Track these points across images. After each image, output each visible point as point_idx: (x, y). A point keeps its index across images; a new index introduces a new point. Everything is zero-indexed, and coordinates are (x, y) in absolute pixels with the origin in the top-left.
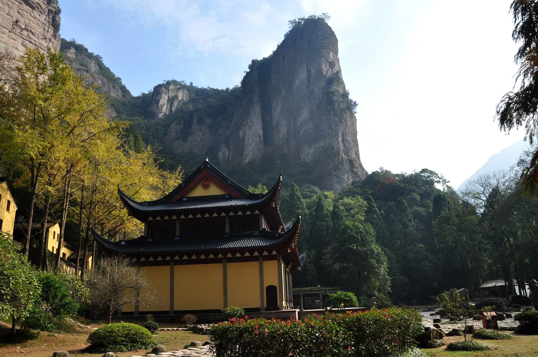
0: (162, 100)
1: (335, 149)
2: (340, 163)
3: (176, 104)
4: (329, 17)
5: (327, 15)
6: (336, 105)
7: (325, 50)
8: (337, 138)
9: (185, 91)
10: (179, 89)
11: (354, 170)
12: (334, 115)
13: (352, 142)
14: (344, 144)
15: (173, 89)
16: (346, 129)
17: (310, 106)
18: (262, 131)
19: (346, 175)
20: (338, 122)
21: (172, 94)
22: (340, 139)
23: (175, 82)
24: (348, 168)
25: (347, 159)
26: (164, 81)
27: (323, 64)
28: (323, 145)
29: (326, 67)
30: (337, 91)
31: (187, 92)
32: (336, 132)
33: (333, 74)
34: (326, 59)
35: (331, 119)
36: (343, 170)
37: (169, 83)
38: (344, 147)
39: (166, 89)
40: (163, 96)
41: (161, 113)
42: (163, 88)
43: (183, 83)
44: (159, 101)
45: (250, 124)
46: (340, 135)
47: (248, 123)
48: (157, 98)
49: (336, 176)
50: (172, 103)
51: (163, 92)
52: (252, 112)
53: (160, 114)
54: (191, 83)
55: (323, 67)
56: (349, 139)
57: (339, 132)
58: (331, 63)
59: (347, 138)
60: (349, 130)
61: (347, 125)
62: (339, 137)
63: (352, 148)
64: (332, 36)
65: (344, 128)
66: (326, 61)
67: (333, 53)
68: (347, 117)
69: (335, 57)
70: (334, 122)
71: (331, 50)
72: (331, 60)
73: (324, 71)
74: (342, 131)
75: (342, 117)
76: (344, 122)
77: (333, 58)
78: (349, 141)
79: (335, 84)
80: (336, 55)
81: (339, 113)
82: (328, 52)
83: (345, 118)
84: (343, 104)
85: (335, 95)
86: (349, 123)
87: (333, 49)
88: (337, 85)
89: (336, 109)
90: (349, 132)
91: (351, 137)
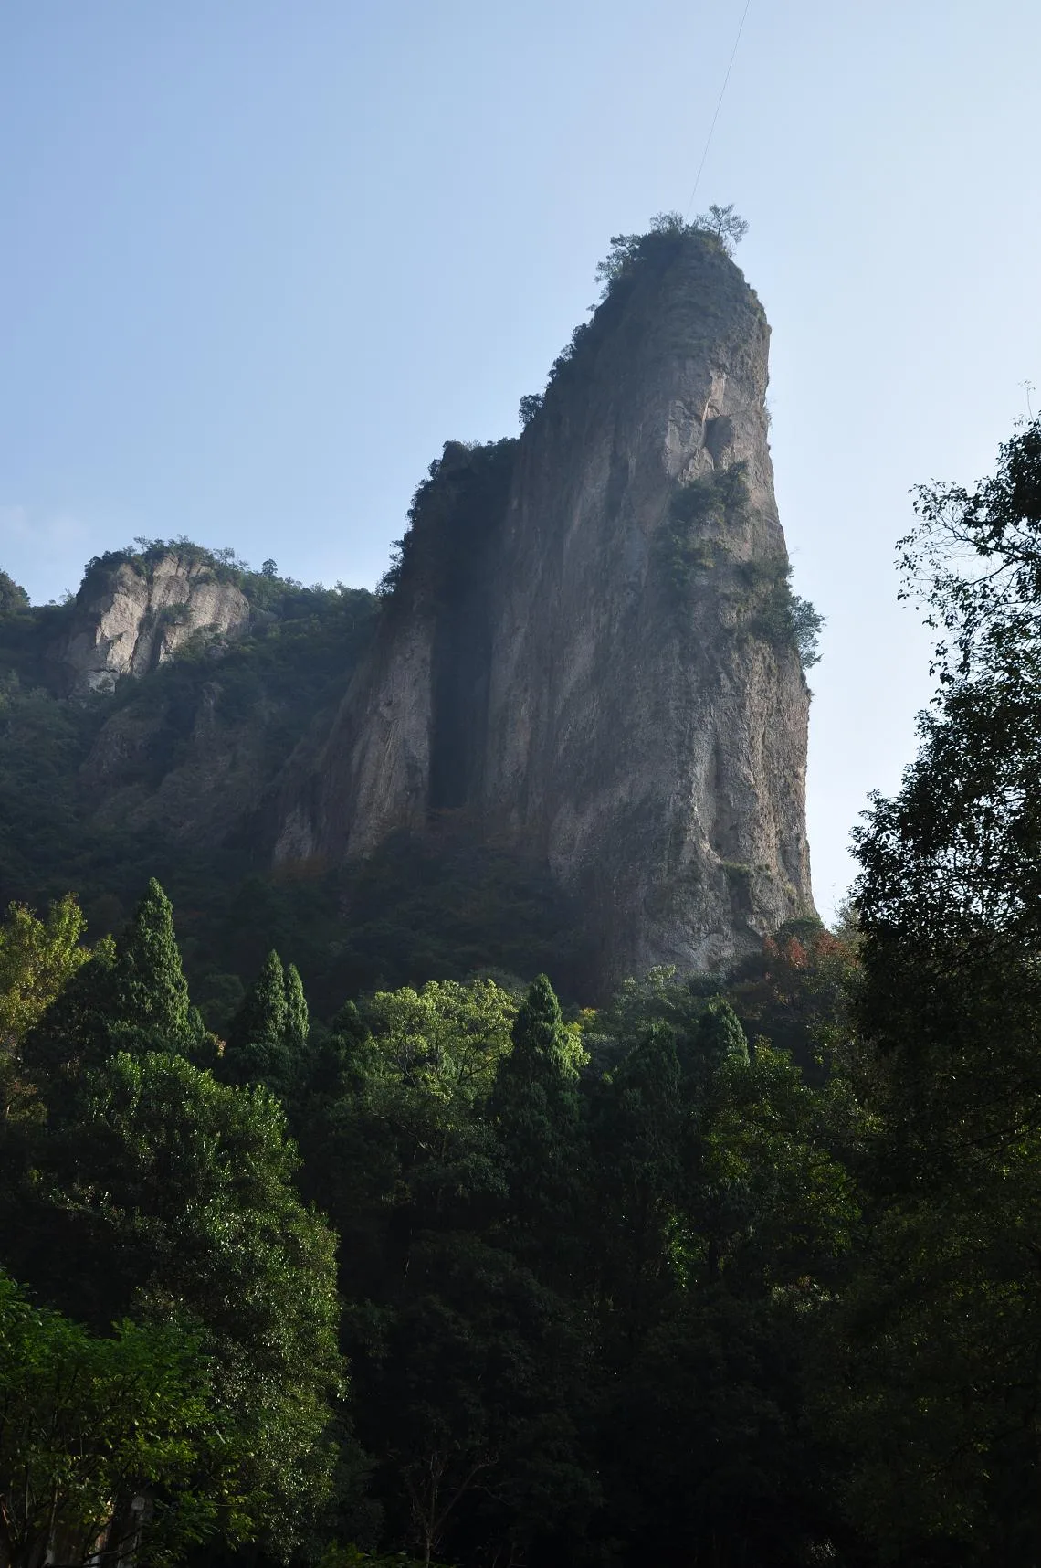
0: (111, 615)
1: (668, 815)
2: (680, 881)
3: (176, 639)
4: (743, 225)
5: (732, 214)
6: (700, 611)
7: (689, 363)
8: (687, 763)
9: (232, 592)
10: (205, 580)
11: (752, 922)
12: (682, 656)
13: (762, 792)
14: (721, 799)
15: (174, 579)
16: (734, 724)
17: (604, 620)
18: (426, 744)
19: (705, 944)
20: (700, 692)
21: (162, 597)
22: (700, 771)
23: (187, 553)
24: (719, 910)
25: (720, 868)
26: (139, 540)
27: (671, 427)
28: (626, 799)
29: (683, 442)
30: (719, 552)
31: (243, 599)
32: (680, 733)
33: (719, 478)
34: (689, 406)
35: (667, 672)
36: (693, 917)
37: (157, 553)
38: (720, 811)
39: (138, 573)
40: (122, 600)
41: (99, 670)
42: (126, 570)
43: (230, 561)
44: (97, 620)
45: (385, 711)
46: (703, 751)
47: (378, 706)
48: (92, 610)
49: (656, 945)
50: (159, 638)
51: (122, 584)
52: (399, 658)
53: (95, 674)
54: (269, 566)
55: (667, 441)
56: (754, 774)
57: (699, 735)
58: (711, 425)
59: (740, 770)
60: (752, 731)
61: (744, 708)
62: (692, 760)
63: (758, 821)
64: (738, 308)
65: (725, 719)
66: (686, 417)
67: (733, 384)
68: (747, 668)
69: (743, 401)
70: (677, 687)
71: (719, 368)
72: (717, 415)
73: (669, 456)
74: (716, 734)
75: (720, 669)
76: (727, 694)
77: (728, 403)
78: (750, 787)
79: (713, 516)
80: (746, 395)
81: (708, 648)
82: (700, 376)
83: (737, 673)
84: (733, 608)
85: (701, 564)
86: (756, 698)
87: (731, 364)
88: (722, 521)
89: (694, 629)
90: (753, 743)
91: (765, 768)
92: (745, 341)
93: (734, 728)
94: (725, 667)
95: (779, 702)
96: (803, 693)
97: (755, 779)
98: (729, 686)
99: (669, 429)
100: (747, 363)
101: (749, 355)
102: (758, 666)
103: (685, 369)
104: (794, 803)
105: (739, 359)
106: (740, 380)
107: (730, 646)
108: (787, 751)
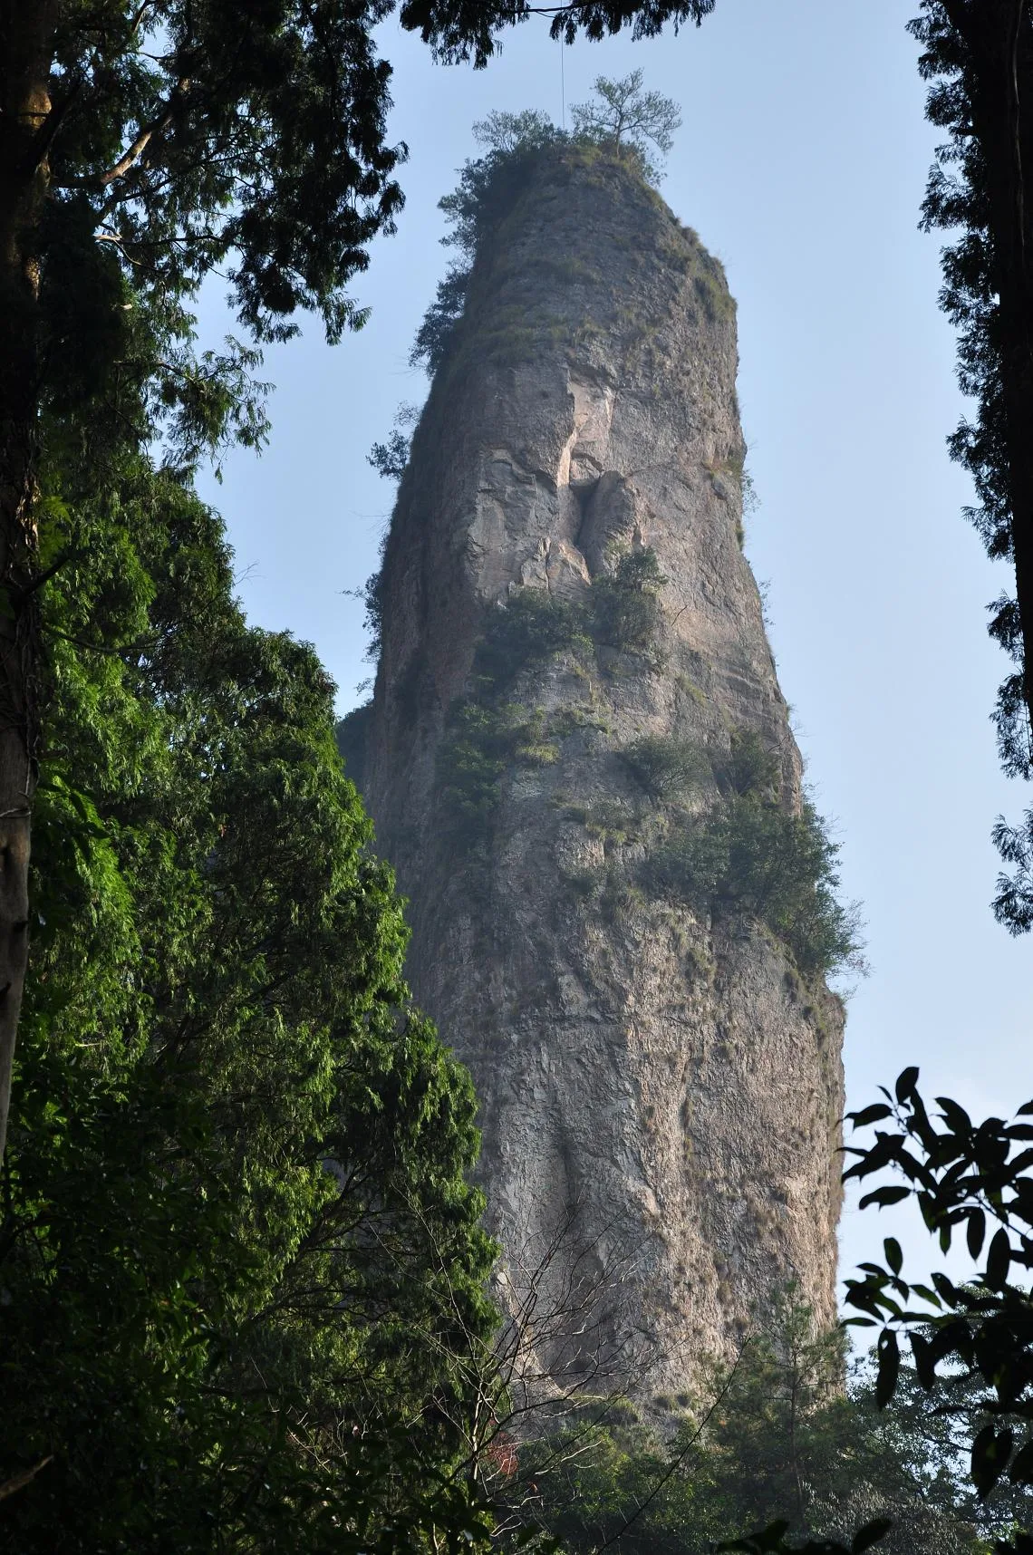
5: (642, 92)
6: (517, 848)
7: (522, 374)
8: (483, 1177)
12: (478, 950)
13: (682, 1232)
16: (600, 1082)
20: (514, 1020)
22: (522, 1194)
27: (484, 503)
30: (576, 732)
33: (594, 591)
34: (520, 457)
46: (526, 1149)
55: (477, 531)
56: (657, 1193)
57: (515, 1113)
58: (585, 495)
59: (620, 1186)
60: (646, 1097)
61: (623, 1045)
62: (498, 1171)
63: (668, 1297)
64: (642, 261)
65: (576, 1073)
66: (518, 480)
67: (632, 409)
68: (627, 960)
69: (661, 443)
70: (466, 1018)
71: (593, 378)
72: (597, 474)
73: (482, 560)
74: (554, 1108)
75: (560, 965)
76: (577, 1017)
77: (624, 448)
78: (643, 1222)
79: (565, 661)
80: (668, 430)
81: (534, 925)
82: (545, 395)
83: (602, 972)
84: (593, 836)
85: (525, 757)
86: (656, 1026)
87: (622, 369)
88: (589, 674)
89: (503, 890)
90: (650, 1123)
91: (690, 1179)
92: (654, 322)
93: (600, 1094)
94: (574, 962)
95: (723, 1033)
96: (793, 1014)
97: (661, 1204)
98: (584, 1000)
99: (479, 508)
100: (662, 365)
101: (665, 350)
102: (657, 954)
103: (512, 385)
104: (773, 1258)
105: (643, 358)
106: (647, 400)
107: (584, 914)
108: (749, 1140)
